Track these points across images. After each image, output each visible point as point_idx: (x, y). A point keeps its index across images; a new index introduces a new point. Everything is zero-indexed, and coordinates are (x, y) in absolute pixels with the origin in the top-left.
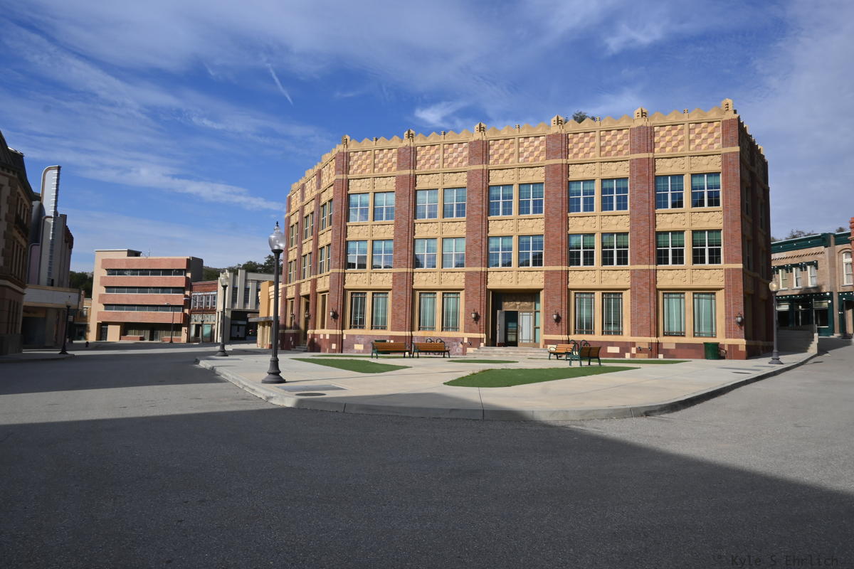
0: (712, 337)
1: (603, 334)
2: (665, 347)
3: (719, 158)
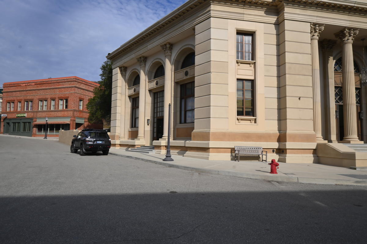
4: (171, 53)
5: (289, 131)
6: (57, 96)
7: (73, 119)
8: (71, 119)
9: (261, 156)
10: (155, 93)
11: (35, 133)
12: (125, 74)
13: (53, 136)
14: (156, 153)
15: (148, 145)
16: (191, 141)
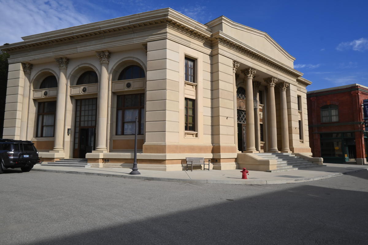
4: (109, 61)
5: (222, 144)
9: (202, 166)
10: (77, 101)
12: (30, 73)
14: (91, 167)
15: (68, 157)
16: (142, 154)
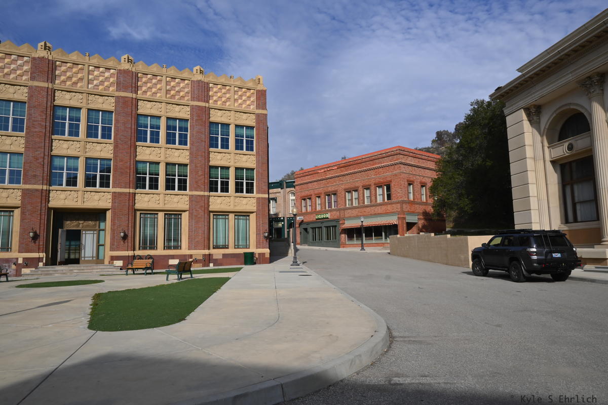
0: (247, 248)
1: (164, 249)
2: (214, 257)
3: (253, 117)
6: (372, 182)
7: (402, 216)
8: (399, 216)
11: (344, 242)
12: (538, 120)
13: (372, 246)
